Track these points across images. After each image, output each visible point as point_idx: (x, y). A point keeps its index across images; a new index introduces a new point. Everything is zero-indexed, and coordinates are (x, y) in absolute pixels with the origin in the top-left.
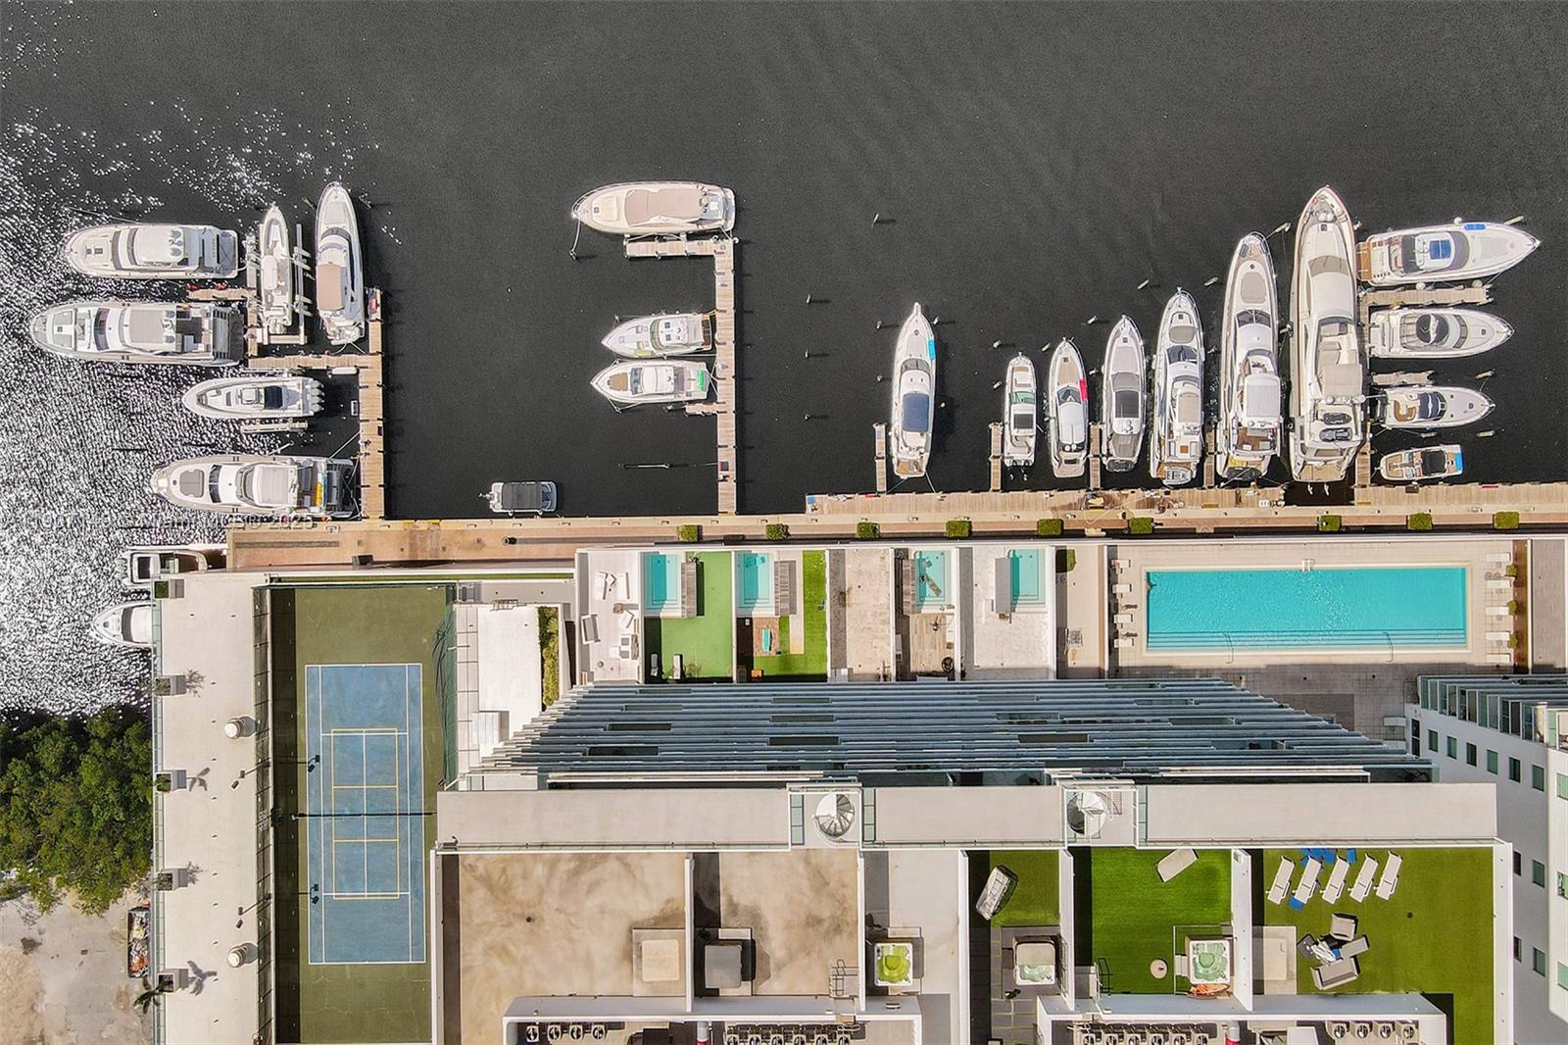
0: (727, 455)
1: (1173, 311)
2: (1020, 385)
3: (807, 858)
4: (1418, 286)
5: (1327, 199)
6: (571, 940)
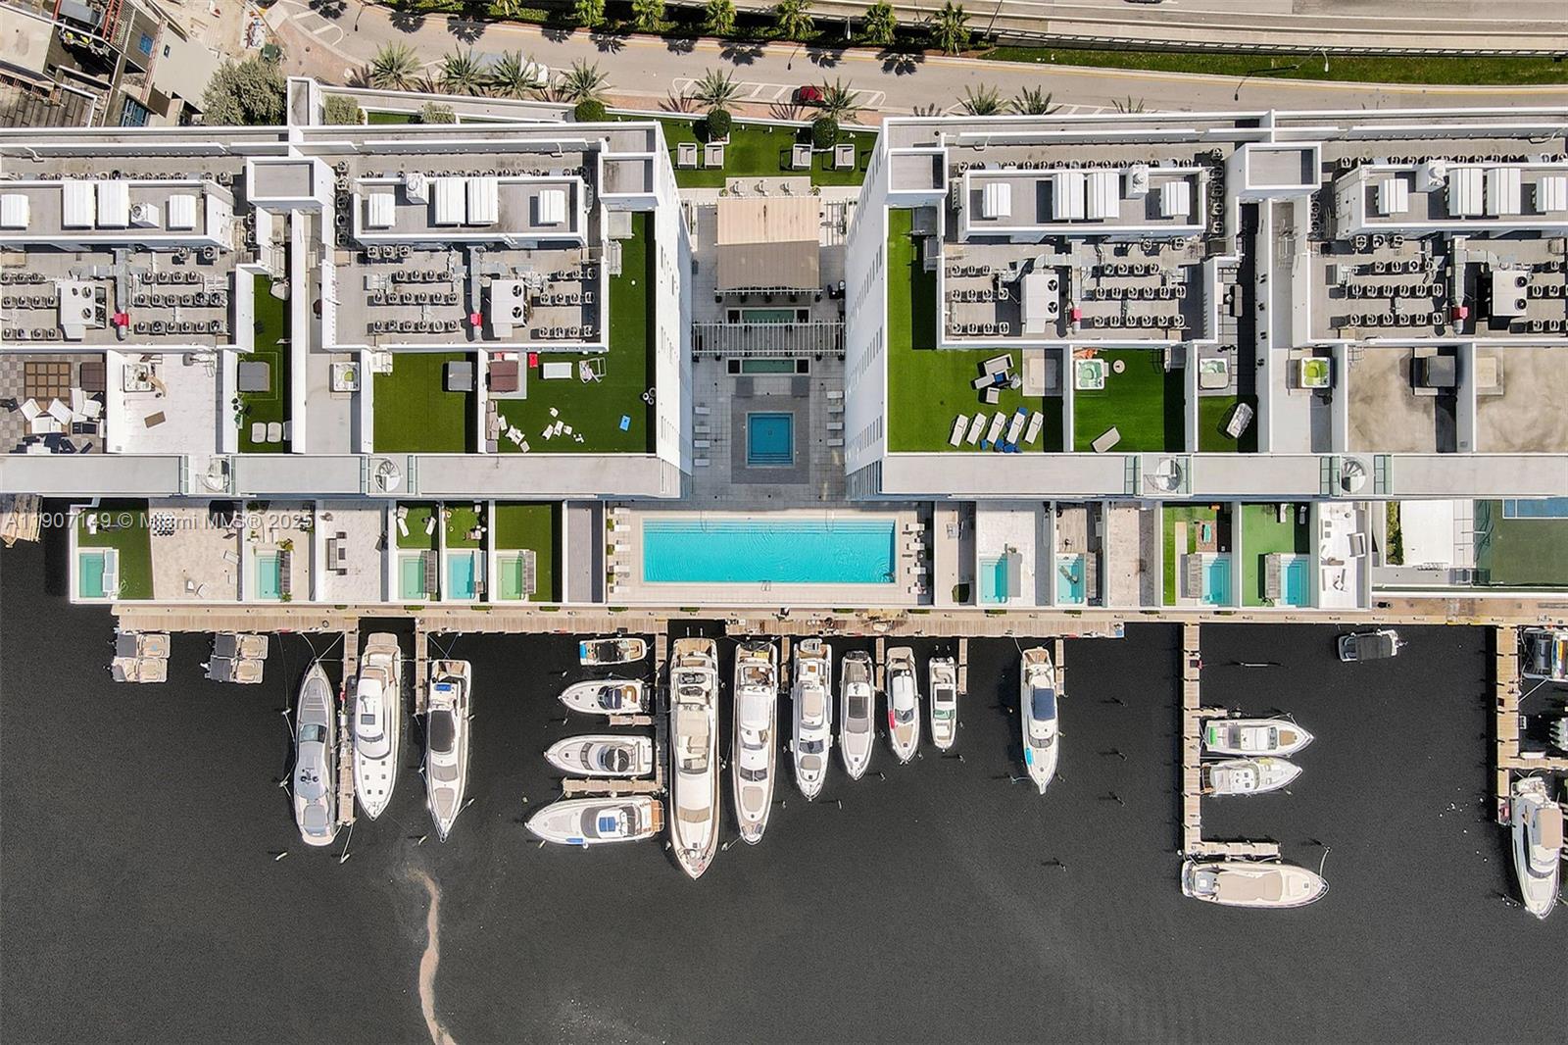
0: (1191, 673)
1: (817, 782)
2: (945, 724)
3: (1371, 447)
4: (615, 795)
5: (693, 868)
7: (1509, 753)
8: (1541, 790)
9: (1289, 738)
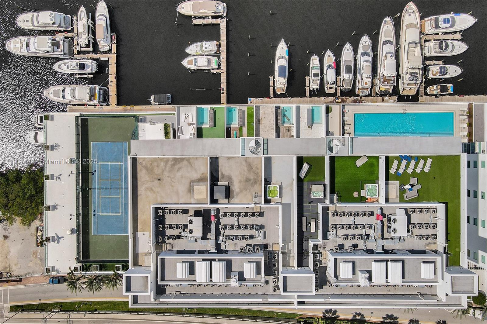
0: (224, 86)
1: (363, 41)
2: (315, 64)
3: (246, 160)
4: (440, 34)
5: (412, 6)
6: (172, 186)
7: (112, 59)
8: (101, 46)
9: (189, 63)
